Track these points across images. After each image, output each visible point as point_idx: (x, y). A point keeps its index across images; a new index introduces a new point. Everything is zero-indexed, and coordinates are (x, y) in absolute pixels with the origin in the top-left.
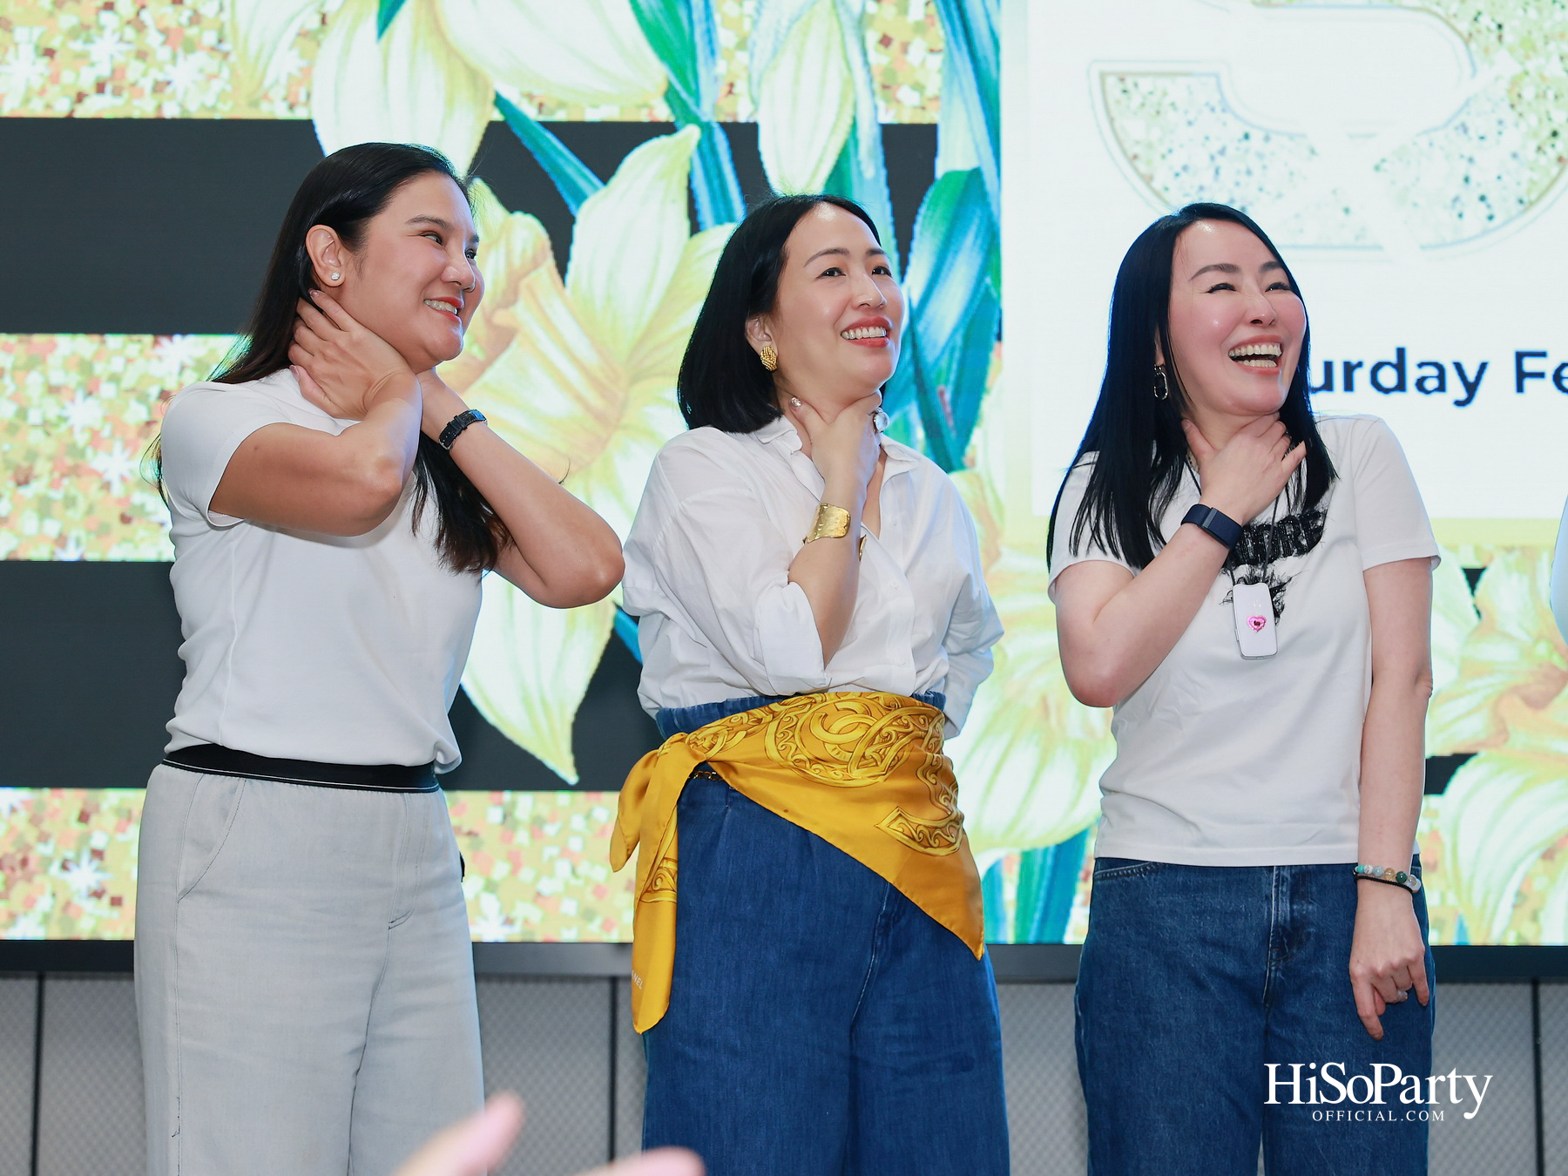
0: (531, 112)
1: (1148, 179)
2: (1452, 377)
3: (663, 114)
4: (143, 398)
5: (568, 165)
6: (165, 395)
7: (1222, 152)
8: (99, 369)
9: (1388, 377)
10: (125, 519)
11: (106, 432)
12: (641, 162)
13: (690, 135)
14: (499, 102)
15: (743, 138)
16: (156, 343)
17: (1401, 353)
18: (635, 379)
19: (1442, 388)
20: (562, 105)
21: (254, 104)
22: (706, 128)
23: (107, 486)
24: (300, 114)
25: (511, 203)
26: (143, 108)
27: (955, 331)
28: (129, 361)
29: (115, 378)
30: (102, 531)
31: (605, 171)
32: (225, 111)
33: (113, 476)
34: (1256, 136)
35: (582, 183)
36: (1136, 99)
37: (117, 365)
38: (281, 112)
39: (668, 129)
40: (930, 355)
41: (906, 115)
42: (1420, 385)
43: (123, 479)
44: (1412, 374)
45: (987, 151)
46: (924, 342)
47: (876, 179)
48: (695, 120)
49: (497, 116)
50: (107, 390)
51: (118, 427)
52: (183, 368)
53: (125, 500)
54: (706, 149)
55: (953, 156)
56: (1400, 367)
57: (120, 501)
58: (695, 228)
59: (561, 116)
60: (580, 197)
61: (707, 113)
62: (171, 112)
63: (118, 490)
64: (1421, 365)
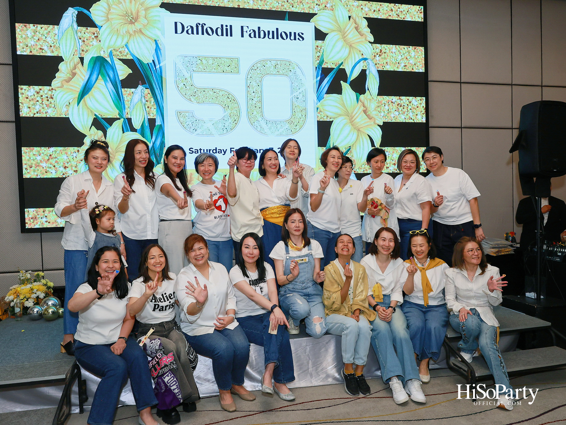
0: (100, 117)
1: (184, 126)
2: (222, 151)
3: (118, 117)
4: (47, 156)
5: (105, 124)
6: (50, 155)
7: (193, 122)
8: (41, 152)
9: (214, 151)
10: (46, 172)
11: (42, 161)
12: (116, 124)
13: (122, 120)
14: (95, 115)
15: (129, 120)
16: (49, 148)
17: (216, 148)
18: (116, 153)
19: (221, 153)
20: (104, 115)
21: (60, 115)
22: (124, 119)
23: (43, 168)
24: (67, 116)
25: (98, 129)
26: (44, 116)
27: (159, 146)
28: (45, 151)
29: (43, 153)
30: (43, 174)
31: (111, 125)
32: (56, 116)
33: (44, 166)
34: (197, 120)
35: (108, 126)
36: (182, 115)
37: (43, 151)
38: (64, 116)
39: (119, 119)
40: (156, 149)
41: (151, 117)
42: (218, 152)
43: (45, 167)
44: (218, 151)
45: (162, 122)
46: (155, 147)
47: (148, 126)
48: (123, 118)
49: (95, 117)
50: (42, 155)
51: (44, 160)
52: (53, 152)
53: (46, 170)
54: (124, 122)
55: (158, 123)
56: (216, 150)
57: (45, 170)
58: (123, 132)
59: (104, 117)
60: (108, 128)
61: (124, 117)
62: (48, 116)
63: (45, 168)
64: (219, 150)
